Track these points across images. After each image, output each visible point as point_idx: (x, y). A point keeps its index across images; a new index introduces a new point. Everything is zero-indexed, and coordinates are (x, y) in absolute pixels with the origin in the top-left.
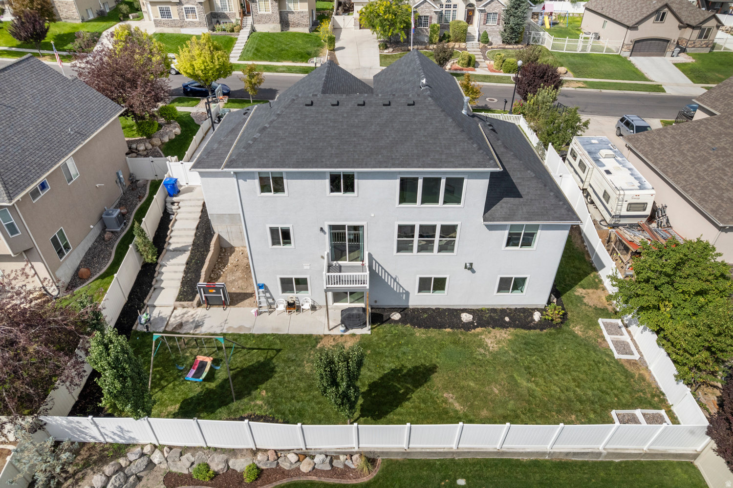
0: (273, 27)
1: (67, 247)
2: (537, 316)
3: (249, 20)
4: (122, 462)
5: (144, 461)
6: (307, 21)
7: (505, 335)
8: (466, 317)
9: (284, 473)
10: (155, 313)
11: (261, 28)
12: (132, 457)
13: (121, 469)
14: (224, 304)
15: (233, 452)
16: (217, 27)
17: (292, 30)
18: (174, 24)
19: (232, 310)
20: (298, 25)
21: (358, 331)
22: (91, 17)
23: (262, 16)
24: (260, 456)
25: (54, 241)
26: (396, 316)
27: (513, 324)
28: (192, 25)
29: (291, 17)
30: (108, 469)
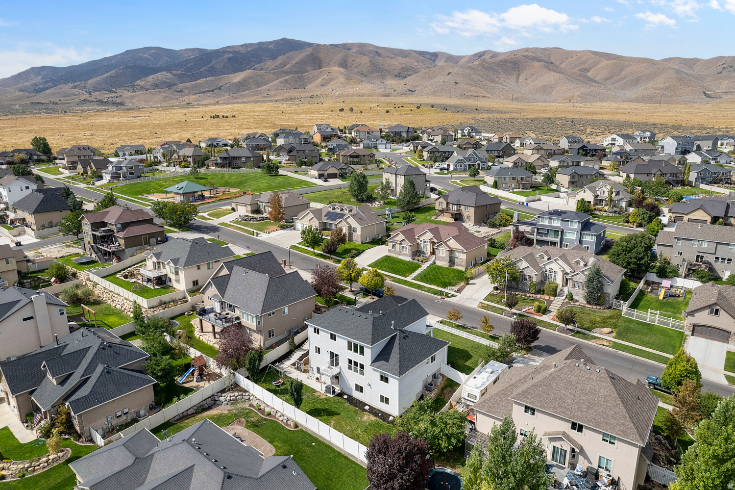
0: (444, 264)
1: (273, 335)
2: (391, 418)
3: (433, 258)
4: (244, 394)
5: (248, 397)
6: (464, 264)
7: (373, 418)
8: (367, 408)
9: (275, 417)
10: (282, 366)
11: (438, 263)
12: (247, 394)
13: (242, 395)
14: (301, 371)
15: (268, 406)
16: (416, 258)
17: (456, 267)
18: (396, 253)
19: (303, 374)
20: (459, 265)
21: (329, 395)
22: (368, 241)
23: (440, 257)
24: (273, 410)
25: (270, 331)
26: (345, 397)
27: (380, 417)
28: (404, 255)
29: (456, 260)
30: (240, 393)
